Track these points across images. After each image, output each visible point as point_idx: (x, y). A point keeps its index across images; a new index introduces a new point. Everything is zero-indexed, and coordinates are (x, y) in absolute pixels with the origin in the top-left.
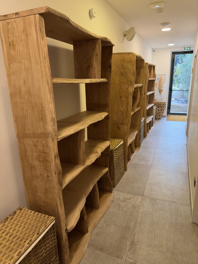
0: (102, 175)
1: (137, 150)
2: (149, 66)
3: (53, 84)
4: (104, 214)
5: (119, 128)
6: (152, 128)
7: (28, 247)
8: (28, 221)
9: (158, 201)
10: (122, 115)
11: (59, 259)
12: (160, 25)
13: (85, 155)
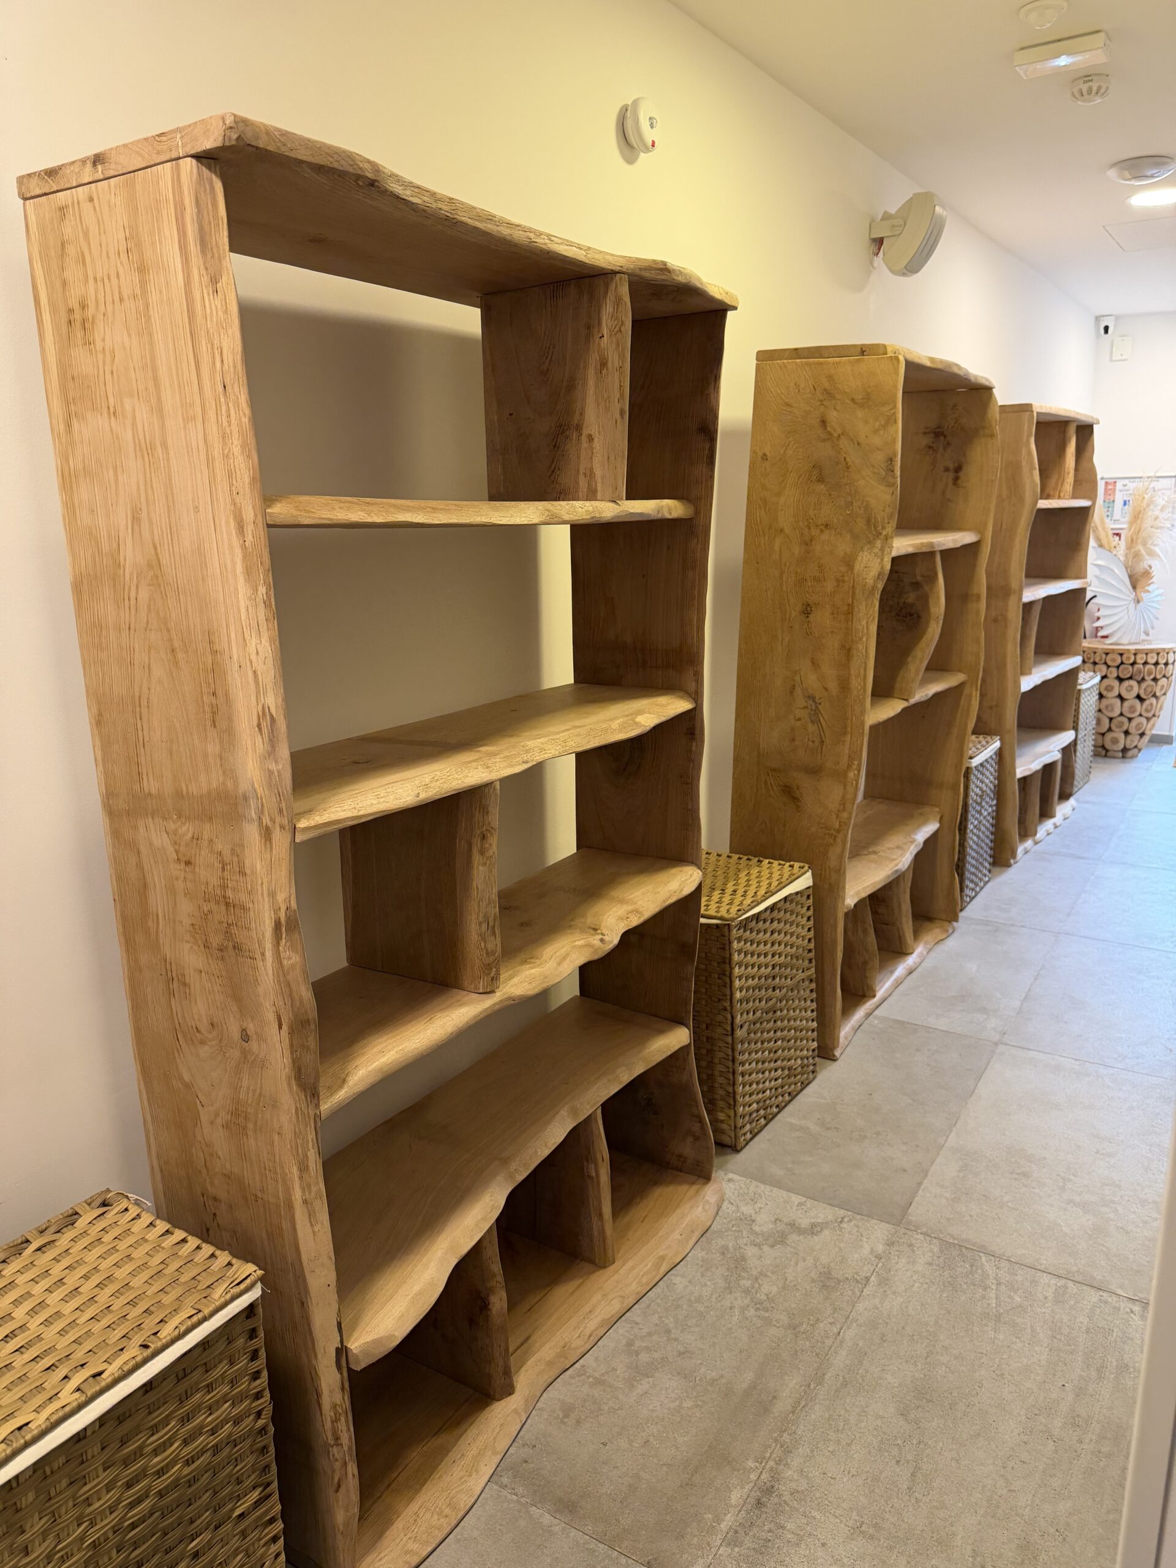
0: (639, 1069)
1: (929, 937)
2: (1039, 424)
3: (269, 526)
4: (631, 1301)
5: (790, 793)
6: (1063, 810)
7: (67, 1409)
8: (121, 1274)
9: (990, 1268)
10: (815, 716)
11: (283, 1512)
12: (1112, 173)
13: (494, 933)
